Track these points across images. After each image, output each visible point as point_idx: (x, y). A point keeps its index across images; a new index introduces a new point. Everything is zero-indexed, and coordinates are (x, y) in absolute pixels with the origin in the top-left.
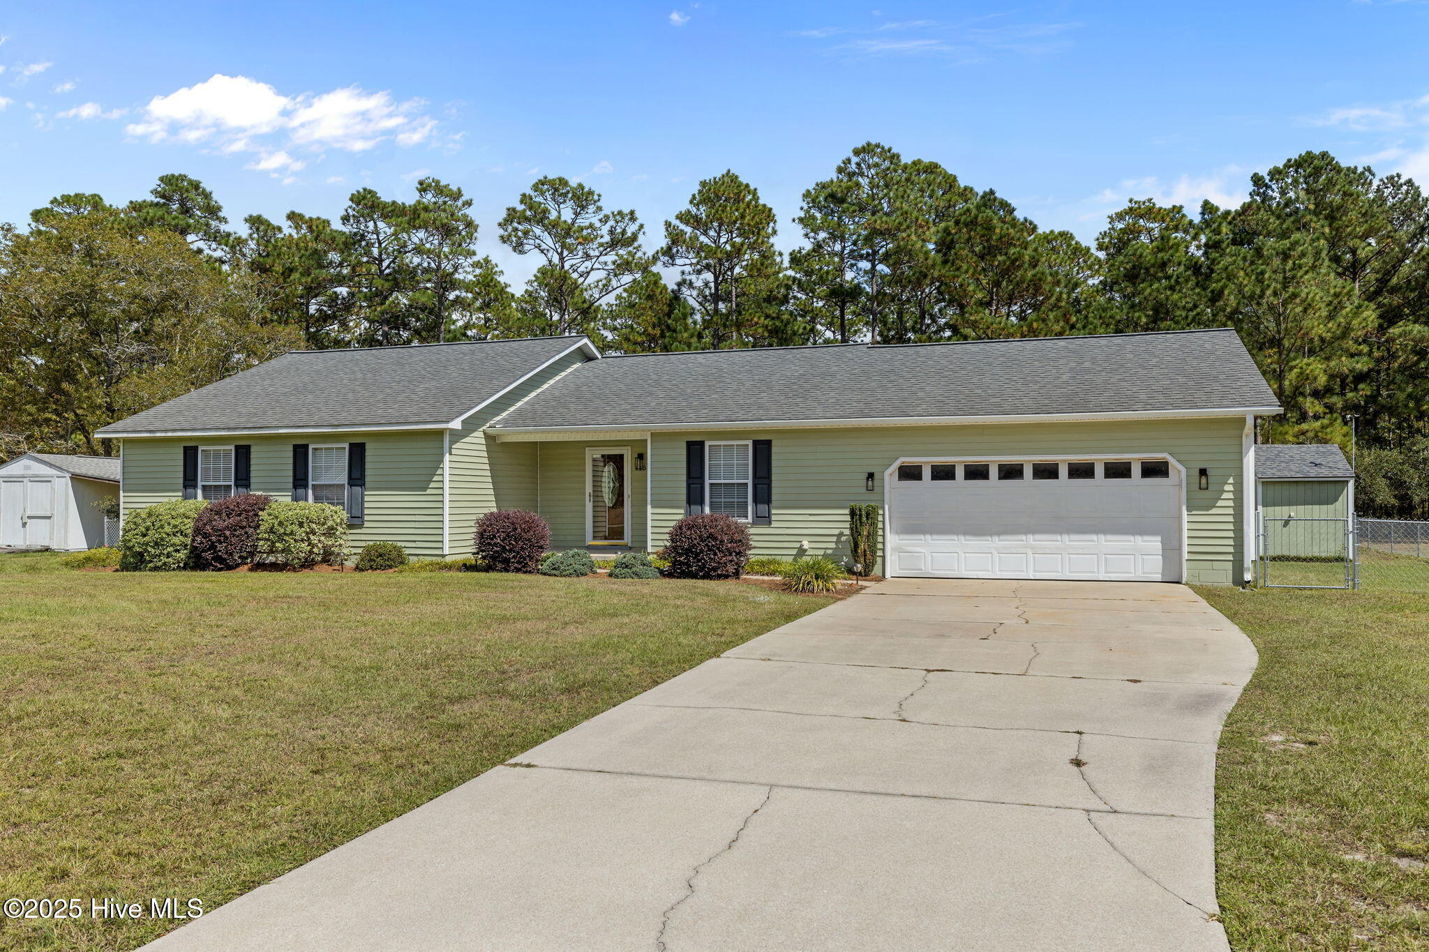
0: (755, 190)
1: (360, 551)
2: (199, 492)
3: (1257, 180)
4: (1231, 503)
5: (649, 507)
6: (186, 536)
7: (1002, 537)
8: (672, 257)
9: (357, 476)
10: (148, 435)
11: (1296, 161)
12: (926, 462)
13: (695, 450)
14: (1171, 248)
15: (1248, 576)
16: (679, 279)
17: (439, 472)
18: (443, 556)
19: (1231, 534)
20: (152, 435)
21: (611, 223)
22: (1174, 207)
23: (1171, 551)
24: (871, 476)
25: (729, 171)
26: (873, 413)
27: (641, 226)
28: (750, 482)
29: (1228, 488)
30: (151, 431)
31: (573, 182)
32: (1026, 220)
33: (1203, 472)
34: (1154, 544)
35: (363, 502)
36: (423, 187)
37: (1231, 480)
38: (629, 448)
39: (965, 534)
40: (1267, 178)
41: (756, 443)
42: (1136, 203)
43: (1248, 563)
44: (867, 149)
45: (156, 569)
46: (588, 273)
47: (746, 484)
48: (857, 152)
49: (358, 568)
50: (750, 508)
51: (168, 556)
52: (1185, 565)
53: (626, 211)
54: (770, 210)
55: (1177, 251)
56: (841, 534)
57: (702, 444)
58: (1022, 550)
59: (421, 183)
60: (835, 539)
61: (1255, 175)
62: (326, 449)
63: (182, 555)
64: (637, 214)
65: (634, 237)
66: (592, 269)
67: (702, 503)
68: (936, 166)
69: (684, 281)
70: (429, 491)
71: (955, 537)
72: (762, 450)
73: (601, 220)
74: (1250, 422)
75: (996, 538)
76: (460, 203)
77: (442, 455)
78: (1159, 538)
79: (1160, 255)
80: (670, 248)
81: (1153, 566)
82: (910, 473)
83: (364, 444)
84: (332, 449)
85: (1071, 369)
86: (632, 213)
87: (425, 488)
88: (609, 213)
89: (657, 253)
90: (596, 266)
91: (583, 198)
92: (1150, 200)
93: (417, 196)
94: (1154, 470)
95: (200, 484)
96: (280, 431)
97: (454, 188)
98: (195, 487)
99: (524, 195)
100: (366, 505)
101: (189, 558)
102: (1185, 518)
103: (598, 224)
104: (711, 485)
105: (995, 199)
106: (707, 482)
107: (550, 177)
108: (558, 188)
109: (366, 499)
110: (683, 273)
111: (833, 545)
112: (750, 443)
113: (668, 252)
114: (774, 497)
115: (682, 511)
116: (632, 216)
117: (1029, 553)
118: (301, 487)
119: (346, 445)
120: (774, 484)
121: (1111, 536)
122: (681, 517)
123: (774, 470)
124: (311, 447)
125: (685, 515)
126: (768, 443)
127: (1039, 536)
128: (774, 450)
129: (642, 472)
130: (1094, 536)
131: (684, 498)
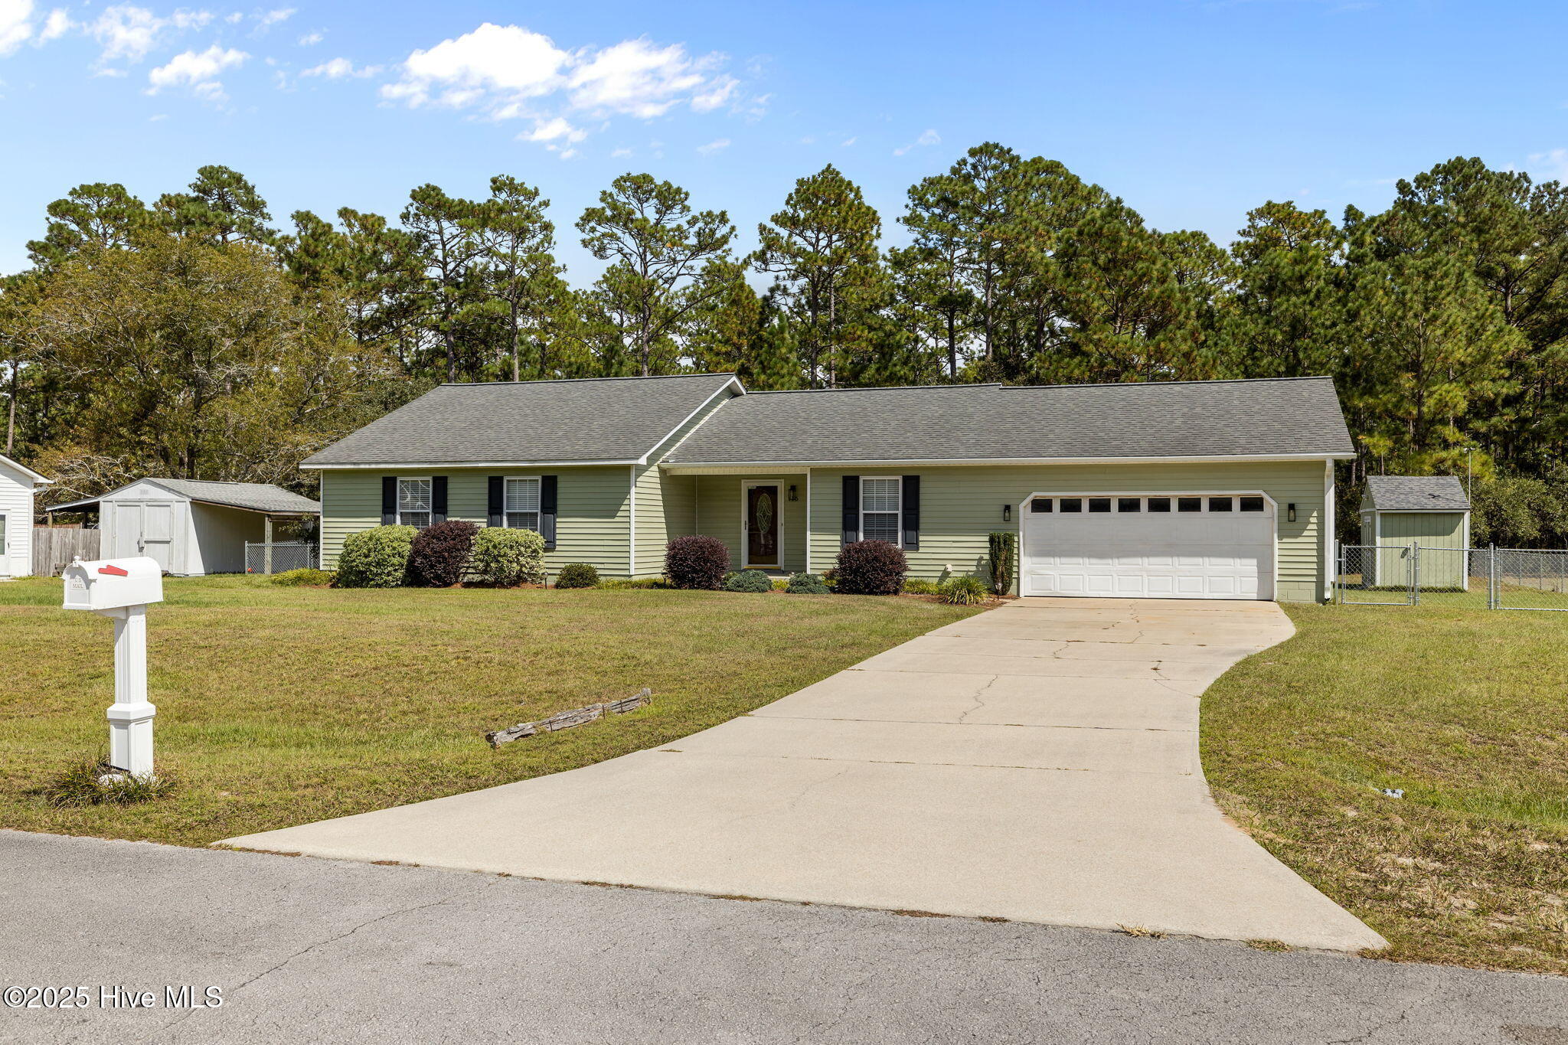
0: (859, 188)
1: (558, 571)
2: (398, 517)
3: (1402, 186)
4: (1315, 533)
5: (808, 533)
6: (403, 557)
7: (1121, 561)
8: (765, 262)
9: (550, 505)
10: (352, 467)
11: (1445, 166)
12: (1056, 495)
13: (850, 484)
14: (1310, 259)
15: (1328, 595)
16: (772, 284)
17: (626, 502)
18: (631, 576)
19: (1314, 559)
20: (355, 467)
21: (701, 224)
22: (1316, 211)
23: (1265, 572)
24: (1008, 508)
26: (1010, 454)
27: (733, 228)
28: (900, 512)
29: (1313, 520)
30: (354, 464)
31: (659, 181)
32: (1154, 231)
33: (1292, 507)
34: (1250, 566)
35: (555, 528)
36: (497, 185)
37: (1315, 514)
38: (783, 482)
39: (1089, 557)
40: (1414, 185)
43: (1328, 584)
44: (987, 150)
46: (674, 279)
47: (897, 514)
48: (973, 153)
49: (557, 586)
50: (900, 534)
51: (389, 574)
52: (1276, 585)
53: (717, 212)
54: (875, 213)
55: (1316, 263)
56: (981, 559)
57: (857, 478)
58: (1137, 573)
59: (494, 181)
60: (975, 563)
62: (519, 481)
63: (399, 574)
64: (729, 215)
65: (725, 239)
66: (678, 275)
67: (857, 529)
68: (1058, 165)
69: (778, 287)
70: (617, 519)
71: (1081, 561)
72: (912, 484)
73: (688, 222)
74: (1330, 465)
75: (1116, 561)
76: (536, 202)
77: (629, 488)
78: (1254, 562)
79: (1297, 268)
80: (763, 253)
81: (1250, 587)
82: (1042, 506)
83: (556, 477)
84: (523, 481)
85: (1184, 415)
86: (723, 214)
87: (614, 517)
88: (698, 214)
89: (749, 257)
90: (683, 271)
91: (670, 197)
92: (1290, 203)
93: (490, 195)
94: (1252, 505)
95: (398, 510)
96: (480, 465)
97: (530, 187)
98: (394, 513)
99: (604, 193)
100: (558, 531)
101: (405, 576)
102: (1277, 546)
103: (686, 226)
104: (865, 515)
105: (1122, 209)
106: (862, 512)
107: (634, 174)
108: (640, 186)
109: (558, 525)
110: (777, 278)
111: (974, 569)
112: (900, 478)
113: (761, 257)
114: (921, 526)
115: (838, 538)
116: (723, 218)
117: (1145, 575)
118: (496, 514)
119: (539, 478)
120: (922, 515)
121: (1214, 560)
122: (839, 543)
123: (922, 503)
124: (506, 479)
125: (842, 541)
126: (917, 479)
127: (1153, 560)
128: (922, 485)
129: (794, 503)
130: (1199, 560)
131: (840, 526)
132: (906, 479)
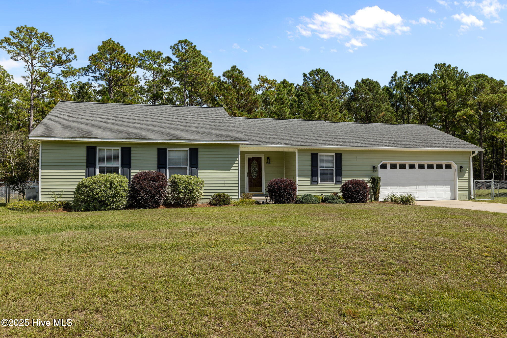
0: (123, 46)
1: (210, 197)
2: (98, 170)
3: (305, 75)
4: (467, 176)
5: (297, 178)
7: (410, 187)
9: (194, 163)
10: (70, 139)
11: (315, 71)
12: (389, 162)
13: (314, 156)
15: (472, 197)
17: (236, 162)
18: (238, 199)
19: (467, 185)
20: (73, 140)
23: (453, 190)
24: (374, 167)
25: (111, 39)
27: (75, 56)
29: (467, 172)
31: (40, 31)
33: (461, 167)
34: (448, 188)
35: (197, 175)
37: (467, 170)
38: (264, 155)
39: (400, 186)
41: (336, 154)
42: (261, 76)
43: (472, 193)
44: (185, 42)
45: (113, 209)
47: (333, 170)
49: (211, 204)
50: (334, 178)
52: (457, 194)
53: (68, 48)
57: (317, 154)
58: (415, 191)
61: (304, 73)
62: (176, 150)
63: (126, 202)
64: (74, 51)
67: (317, 176)
70: (231, 171)
71: (397, 187)
72: (339, 157)
74: (476, 153)
75: (408, 187)
77: (238, 155)
78: (449, 187)
81: (448, 195)
82: (384, 166)
83: (198, 149)
84: (180, 151)
87: (229, 169)
92: (265, 76)
94: (448, 166)
95: (98, 166)
98: (95, 167)
99: (12, 32)
100: (199, 176)
102: (458, 181)
106: (319, 168)
107: (28, 26)
109: (199, 174)
110: (89, 79)
112: (334, 154)
113: (86, 69)
114: (343, 174)
115: (310, 179)
116: (71, 51)
117: (417, 193)
118: (162, 168)
119: (188, 150)
120: (343, 169)
121: (438, 186)
122: (310, 182)
123: (343, 164)
124: (168, 149)
125: (311, 181)
126: (341, 155)
127: (420, 187)
128: (343, 157)
129: (269, 165)
130: (434, 186)
131: (310, 174)
132: (336, 155)
